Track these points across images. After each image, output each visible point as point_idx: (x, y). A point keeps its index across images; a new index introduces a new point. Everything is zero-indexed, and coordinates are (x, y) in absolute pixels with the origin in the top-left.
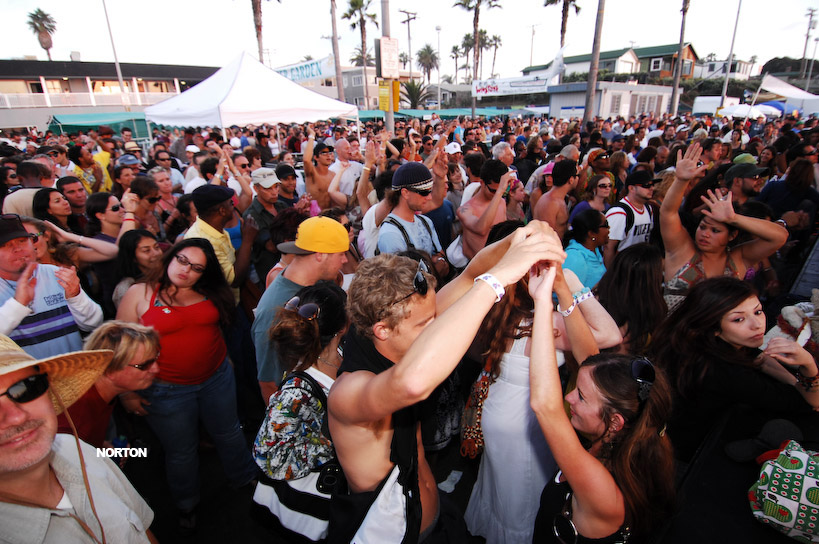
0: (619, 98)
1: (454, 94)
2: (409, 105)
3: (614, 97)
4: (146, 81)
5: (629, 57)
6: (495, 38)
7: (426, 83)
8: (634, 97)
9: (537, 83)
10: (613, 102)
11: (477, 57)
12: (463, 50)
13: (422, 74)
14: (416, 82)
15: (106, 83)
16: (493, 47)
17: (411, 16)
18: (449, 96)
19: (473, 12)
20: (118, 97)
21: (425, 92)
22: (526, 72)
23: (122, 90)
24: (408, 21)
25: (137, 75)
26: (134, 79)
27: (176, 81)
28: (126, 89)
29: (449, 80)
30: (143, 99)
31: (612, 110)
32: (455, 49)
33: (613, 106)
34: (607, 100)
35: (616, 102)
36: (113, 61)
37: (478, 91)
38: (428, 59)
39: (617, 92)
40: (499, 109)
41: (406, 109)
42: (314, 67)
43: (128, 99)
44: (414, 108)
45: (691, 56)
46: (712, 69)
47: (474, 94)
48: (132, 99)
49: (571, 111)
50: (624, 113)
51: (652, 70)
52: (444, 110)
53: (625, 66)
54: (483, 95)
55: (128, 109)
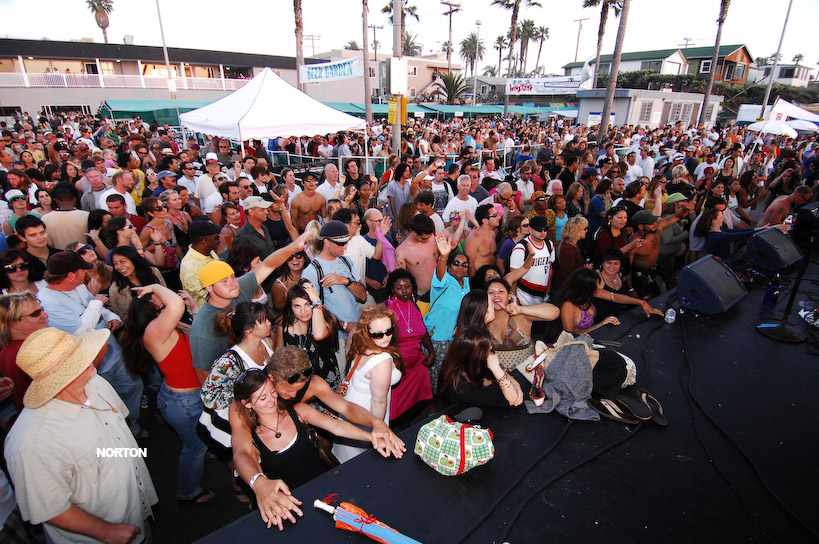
0: (650, 105)
1: (493, 87)
2: (444, 98)
3: (644, 105)
4: (193, 66)
5: (676, 58)
6: (542, 30)
7: (469, 75)
8: (667, 105)
9: (571, 85)
10: (643, 110)
11: (524, 47)
12: (508, 41)
13: (463, 65)
14: (454, 73)
15: (156, 66)
16: (539, 40)
17: (454, 8)
18: (489, 89)
20: (164, 80)
21: (464, 84)
22: (568, 69)
23: (169, 72)
24: (451, 13)
25: (185, 61)
26: (182, 64)
27: (221, 67)
28: (174, 72)
29: (492, 72)
30: (190, 83)
31: (641, 118)
32: (500, 40)
33: (642, 113)
34: (636, 107)
35: (647, 109)
36: (161, 45)
37: (512, 89)
38: (471, 49)
39: (648, 100)
40: (536, 106)
41: (442, 103)
42: (347, 66)
43: (174, 85)
44: (450, 101)
45: (745, 59)
46: (768, 72)
47: (508, 92)
48: (177, 83)
49: (599, 117)
50: (655, 121)
51: (701, 71)
52: (480, 105)
53: (672, 67)
54: (516, 93)
55: (174, 96)
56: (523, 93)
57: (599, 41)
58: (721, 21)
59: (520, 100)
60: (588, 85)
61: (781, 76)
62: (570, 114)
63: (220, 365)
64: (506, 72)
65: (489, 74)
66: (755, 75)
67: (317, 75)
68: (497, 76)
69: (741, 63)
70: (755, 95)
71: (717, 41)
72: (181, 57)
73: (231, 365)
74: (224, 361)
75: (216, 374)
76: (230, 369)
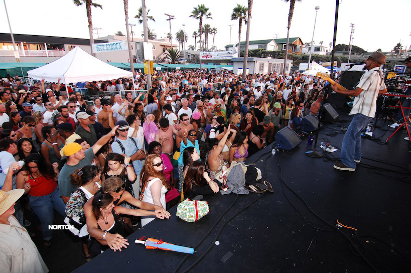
0: (263, 64)
1: (194, 55)
2: (170, 61)
3: (261, 64)
4: (29, 44)
5: (272, 43)
6: (214, 29)
7: (181, 50)
8: (270, 64)
9: (229, 55)
10: (260, 66)
11: (206, 37)
12: (199, 34)
13: (178, 45)
14: (174, 49)
15: (5, 44)
16: (213, 34)
17: (171, 17)
18: (191, 56)
19: (199, 20)
20: (11, 52)
21: (179, 54)
22: (227, 47)
23: (15, 48)
24: (170, 19)
25: (23, 41)
26: (22, 43)
27: (45, 44)
28: (17, 47)
29: (193, 48)
30: (27, 53)
31: (260, 70)
32: (195, 33)
33: (260, 68)
34: (257, 65)
35: (262, 66)
37: (203, 57)
38: (181, 37)
39: (262, 62)
40: (214, 64)
41: (169, 63)
42: (118, 45)
43: (18, 54)
44: (173, 62)
45: (300, 43)
46: (310, 49)
47: (201, 58)
48: (20, 53)
49: (242, 70)
50: (266, 71)
51: (283, 49)
52: (188, 64)
53: (271, 47)
54: (205, 58)
55: (18, 60)
56: (208, 59)
57: (239, 35)
58: (289, 28)
59: (206, 62)
60: (236, 56)
61: (315, 51)
62: (230, 68)
63: (73, 196)
64: (199, 48)
65: (191, 49)
66: (305, 50)
67: (102, 48)
68: (195, 50)
69: (299, 45)
70: (305, 59)
71: (288, 36)
72: (20, 39)
73: (79, 197)
74: (75, 194)
75: (72, 201)
76: (78, 199)
